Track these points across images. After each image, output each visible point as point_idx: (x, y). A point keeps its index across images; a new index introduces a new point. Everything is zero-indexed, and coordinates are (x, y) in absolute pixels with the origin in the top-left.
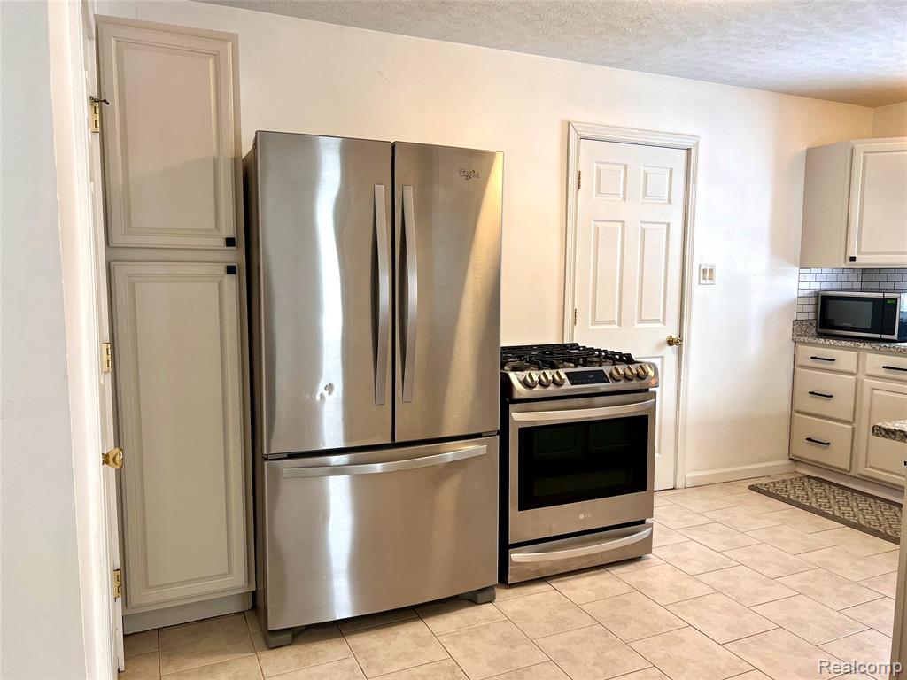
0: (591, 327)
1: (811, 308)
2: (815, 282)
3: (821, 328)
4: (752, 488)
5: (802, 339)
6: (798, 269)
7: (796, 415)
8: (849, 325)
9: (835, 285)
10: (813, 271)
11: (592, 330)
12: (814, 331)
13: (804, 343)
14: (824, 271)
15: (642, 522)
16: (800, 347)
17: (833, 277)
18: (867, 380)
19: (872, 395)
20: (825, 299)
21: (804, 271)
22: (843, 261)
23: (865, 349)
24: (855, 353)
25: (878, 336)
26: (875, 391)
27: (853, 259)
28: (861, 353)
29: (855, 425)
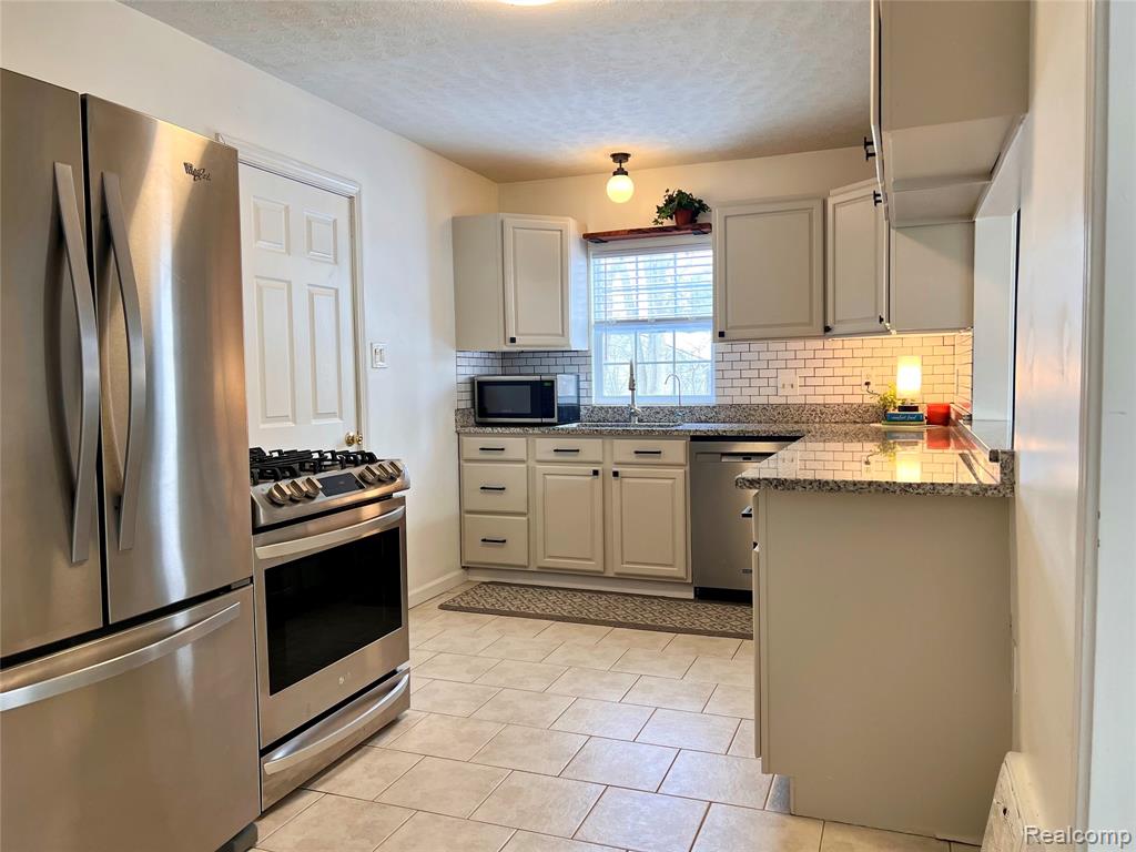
0: (262, 426)
1: (467, 396)
2: (470, 368)
3: (480, 416)
4: (442, 607)
5: (467, 430)
6: (454, 352)
7: (467, 516)
8: (510, 411)
9: (485, 371)
10: (468, 354)
11: (264, 430)
12: (472, 420)
13: (469, 434)
14: (476, 355)
15: (394, 672)
16: (465, 439)
17: (481, 362)
18: (539, 466)
19: (545, 480)
20: (482, 385)
21: (459, 354)
22: (502, 342)
23: (533, 434)
24: (524, 439)
25: (539, 420)
26: (548, 477)
27: (513, 340)
28: (530, 439)
29: (530, 516)
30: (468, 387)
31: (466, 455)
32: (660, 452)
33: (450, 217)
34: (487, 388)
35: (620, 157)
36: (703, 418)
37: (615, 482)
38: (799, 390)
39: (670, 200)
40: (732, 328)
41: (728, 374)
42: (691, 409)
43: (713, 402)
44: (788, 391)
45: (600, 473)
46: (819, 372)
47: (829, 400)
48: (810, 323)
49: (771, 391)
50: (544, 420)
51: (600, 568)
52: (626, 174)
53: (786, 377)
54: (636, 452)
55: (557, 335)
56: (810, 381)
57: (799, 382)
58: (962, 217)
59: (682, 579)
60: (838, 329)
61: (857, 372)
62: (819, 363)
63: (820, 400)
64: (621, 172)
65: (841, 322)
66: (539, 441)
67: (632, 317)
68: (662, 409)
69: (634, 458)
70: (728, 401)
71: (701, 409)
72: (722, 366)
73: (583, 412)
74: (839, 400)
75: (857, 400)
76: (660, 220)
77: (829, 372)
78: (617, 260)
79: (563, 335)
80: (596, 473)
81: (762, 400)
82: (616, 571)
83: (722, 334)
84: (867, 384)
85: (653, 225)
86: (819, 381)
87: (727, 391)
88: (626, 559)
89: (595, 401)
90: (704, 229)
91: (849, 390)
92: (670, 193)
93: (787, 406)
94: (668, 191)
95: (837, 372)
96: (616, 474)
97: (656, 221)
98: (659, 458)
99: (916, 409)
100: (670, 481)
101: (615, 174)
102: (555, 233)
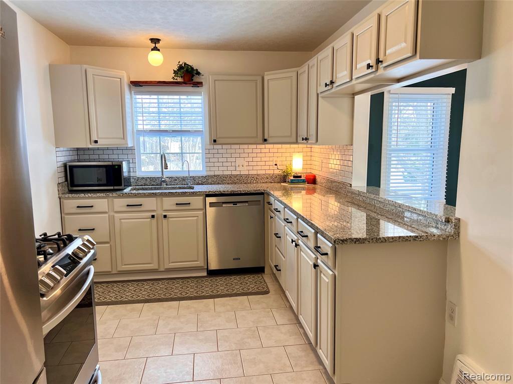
1: (63, 175)
2: (63, 157)
3: (72, 186)
5: (66, 196)
6: (54, 148)
9: (70, 158)
10: (61, 149)
12: (67, 189)
13: (67, 198)
14: (65, 149)
16: (64, 201)
18: (116, 215)
19: (121, 223)
20: (72, 167)
21: (57, 149)
22: (89, 143)
23: (113, 197)
24: (106, 200)
25: (112, 188)
26: (122, 221)
27: (96, 142)
28: (110, 199)
29: (112, 243)
30: (62, 169)
31: (66, 211)
32: (189, 204)
33: (47, 64)
34: (75, 169)
35: (155, 41)
36: (200, 182)
37: (165, 221)
38: (246, 168)
39: (181, 68)
40: (220, 138)
41: (212, 160)
42: (194, 178)
43: (205, 174)
44: (241, 168)
45: (155, 217)
46: (255, 159)
47: (260, 172)
48: (257, 137)
49: (233, 168)
50: (116, 188)
51: (156, 267)
52: (159, 50)
53: (240, 161)
54: (177, 204)
55: (119, 138)
56: (251, 164)
57: (246, 164)
58: (349, 94)
59: (202, 267)
60: (270, 140)
61: (271, 159)
62: (255, 155)
63: (255, 172)
64: (155, 49)
65: (272, 137)
66: (116, 200)
67: (157, 128)
68: (178, 178)
69: (175, 207)
70: (212, 173)
71: (199, 177)
72: (209, 156)
73: (132, 180)
74: (263, 172)
75: (272, 172)
76: (176, 78)
77: (259, 159)
78: (148, 97)
79: (124, 139)
80: (153, 216)
81: (229, 173)
82: (166, 267)
83: (215, 141)
84: (276, 165)
85: (172, 80)
86: (255, 164)
87: (212, 169)
88: (171, 261)
89: (139, 174)
90: (199, 84)
91: (267, 168)
92: (180, 63)
93: (241, 176)
94: (179, 62)
95: (263, 159)
96: (165, 216)
97: (173, 78)
98: (189, 206)
99: (300, 177)
100: (196, 218)
101: (152, 50)
102: (118, 79)
